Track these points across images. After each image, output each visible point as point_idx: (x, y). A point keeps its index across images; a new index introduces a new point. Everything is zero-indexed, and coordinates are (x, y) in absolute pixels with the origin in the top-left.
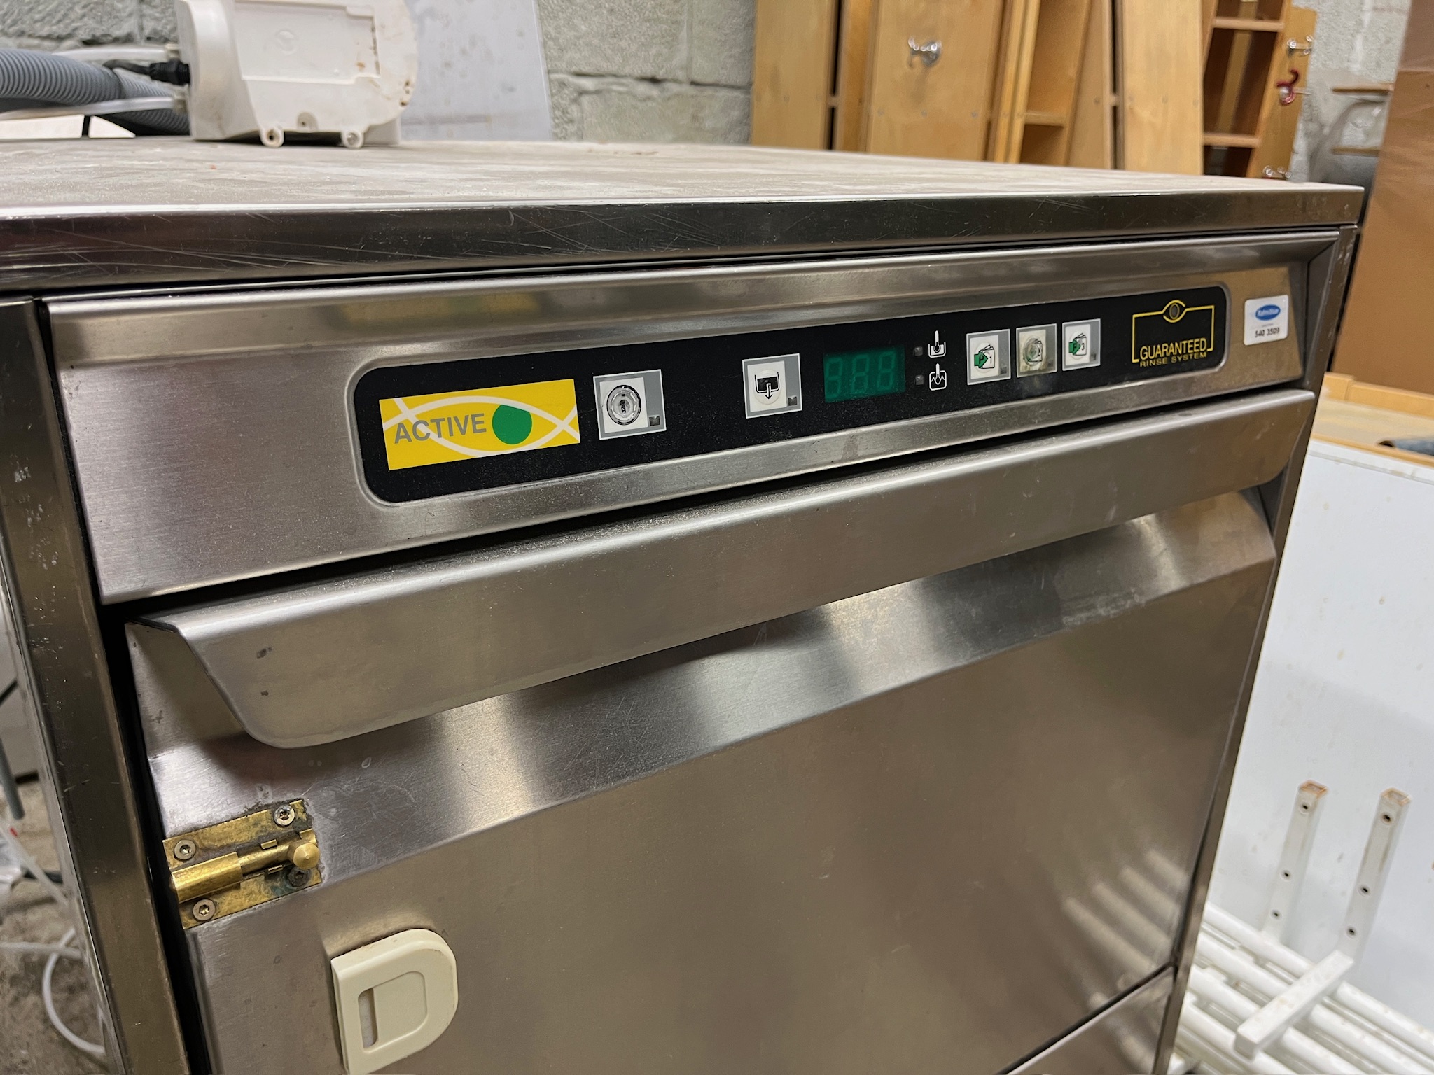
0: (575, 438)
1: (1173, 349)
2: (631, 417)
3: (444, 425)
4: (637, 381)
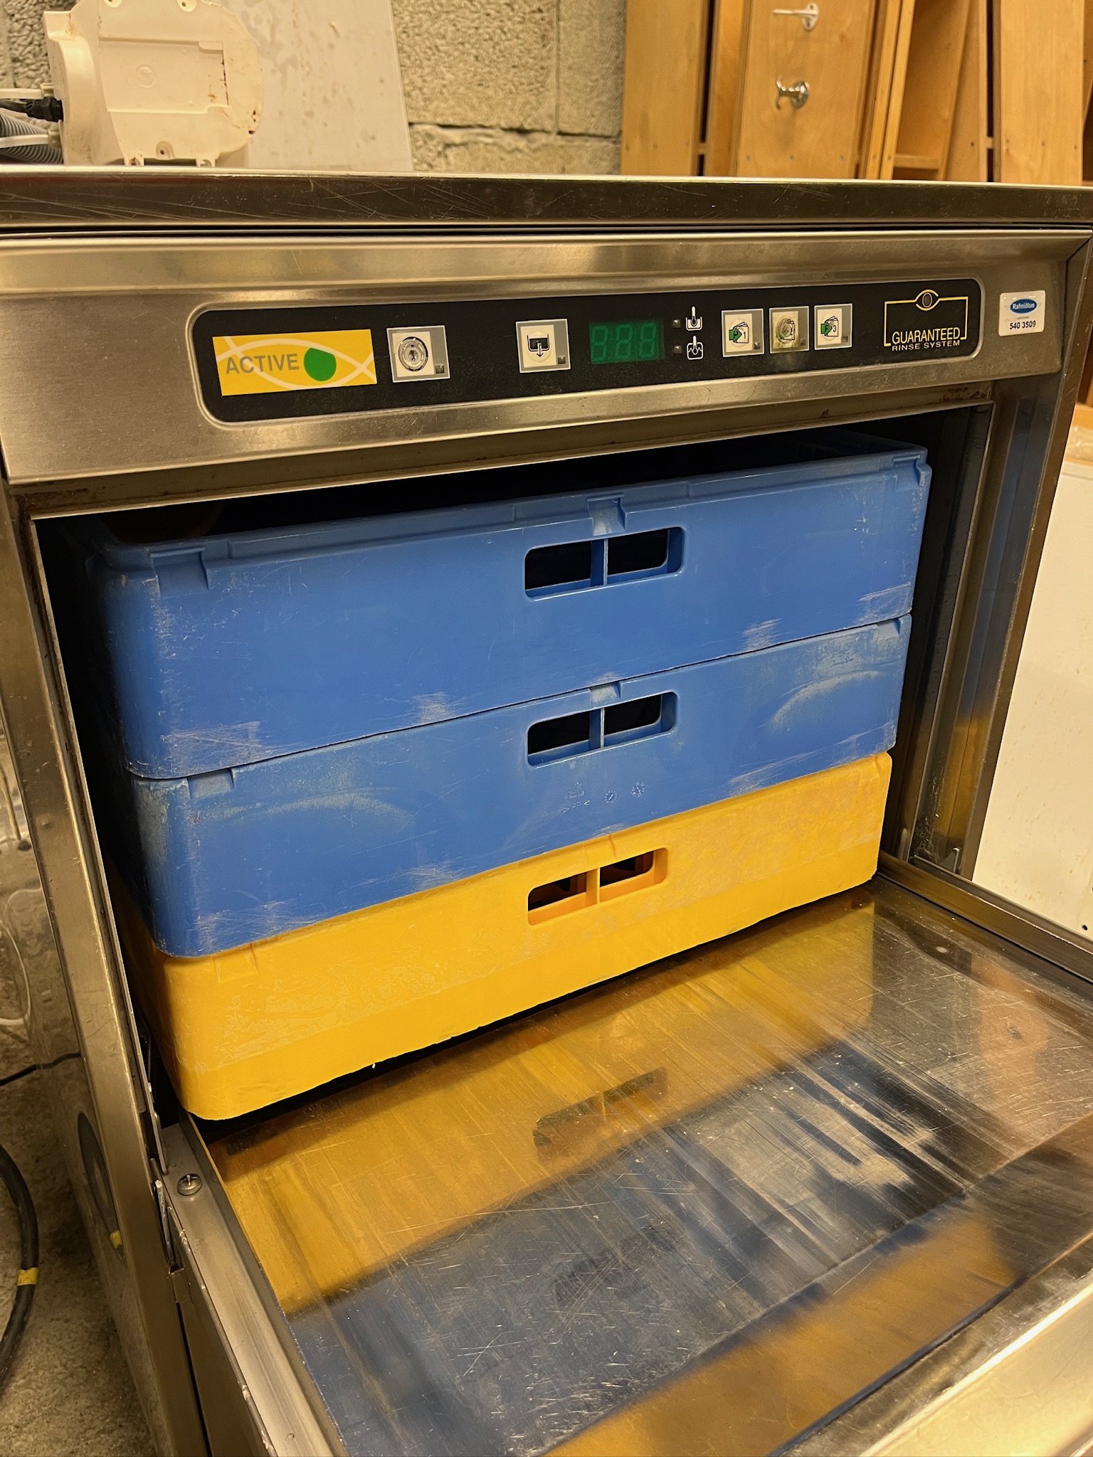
0: (373, 380)
1: (925, 336)
2: (419, 364)
3: (265, 361)
4: (425, 335)
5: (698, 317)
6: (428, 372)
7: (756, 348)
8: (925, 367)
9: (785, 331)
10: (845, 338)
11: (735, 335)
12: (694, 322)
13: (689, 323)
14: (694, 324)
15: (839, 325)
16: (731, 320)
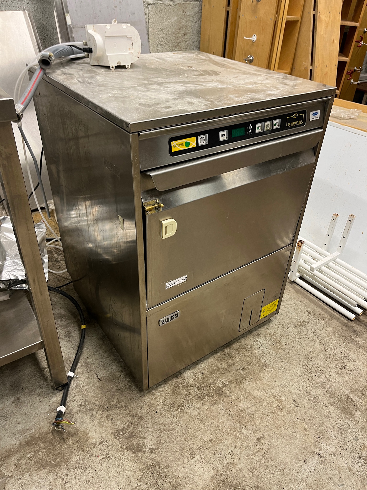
0: (196, 146)
1: (295, 123)
2: (203, 142)
3: (179, 145)
4: (204, 137)
5: (251, 126)
6: (205, 143)
7: (262, 130)
8: (295, 129)
9: (267, 126)
10: (279, 126)
11: (258, 128)
13: (250, 128)
15: (278, 123)
16: (257, 126)
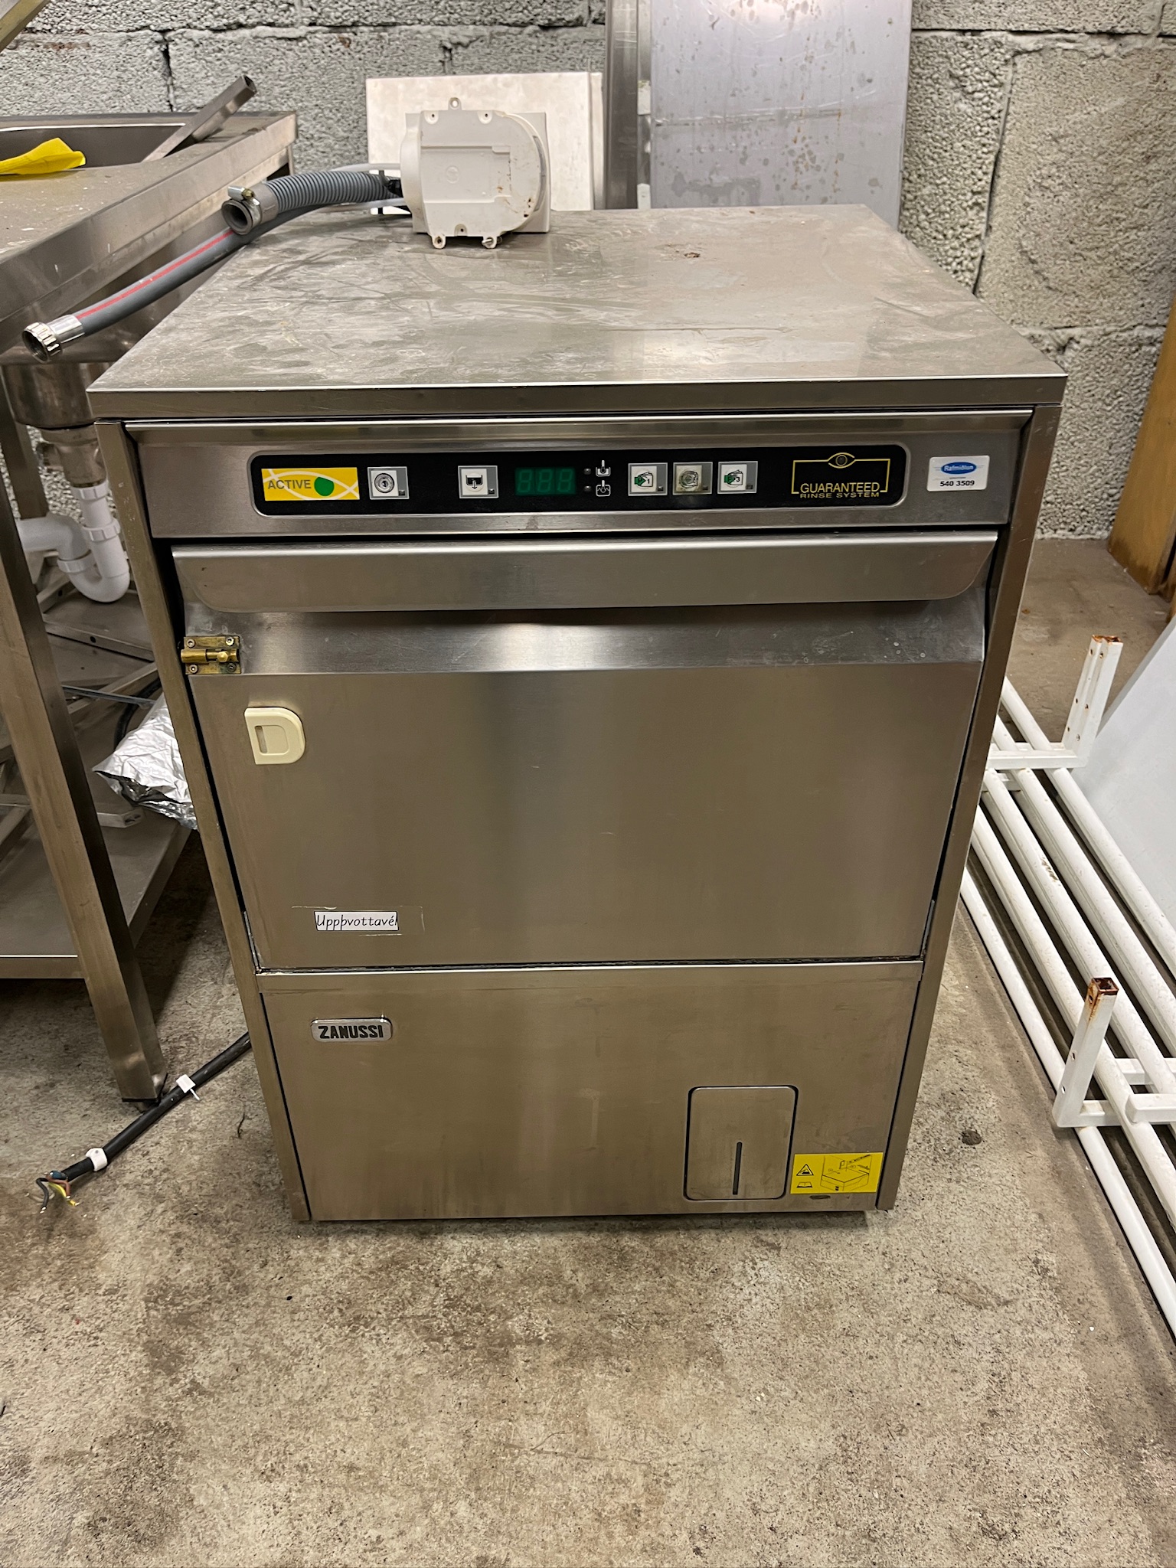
0: (358, 497)
1: (839, 488)
2: (388, 489)
3: (291, 483)
4: (393, 473)
5: (606, 467)
6: (394, 494)
7: (660, 490)
8: (839, 511)
9: (688, 480)
10: (749, 486)
11: (640, 481)
12: (603, 471)
13: (599, 472)
14: (604, 472)
15: (743, 476)
16: (636, 470)
